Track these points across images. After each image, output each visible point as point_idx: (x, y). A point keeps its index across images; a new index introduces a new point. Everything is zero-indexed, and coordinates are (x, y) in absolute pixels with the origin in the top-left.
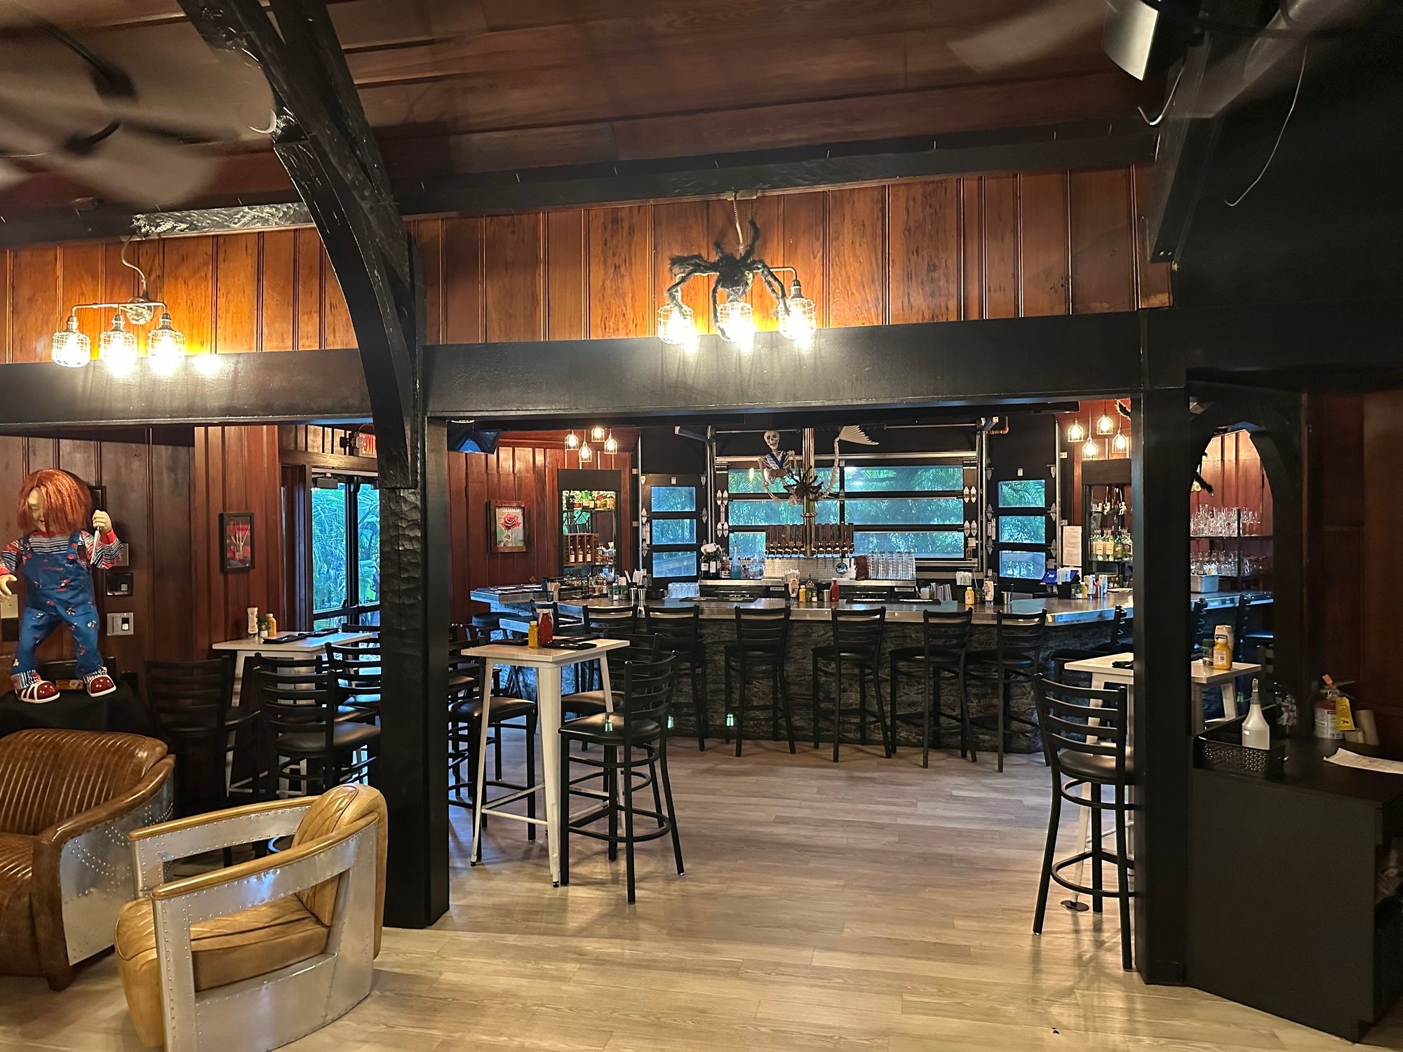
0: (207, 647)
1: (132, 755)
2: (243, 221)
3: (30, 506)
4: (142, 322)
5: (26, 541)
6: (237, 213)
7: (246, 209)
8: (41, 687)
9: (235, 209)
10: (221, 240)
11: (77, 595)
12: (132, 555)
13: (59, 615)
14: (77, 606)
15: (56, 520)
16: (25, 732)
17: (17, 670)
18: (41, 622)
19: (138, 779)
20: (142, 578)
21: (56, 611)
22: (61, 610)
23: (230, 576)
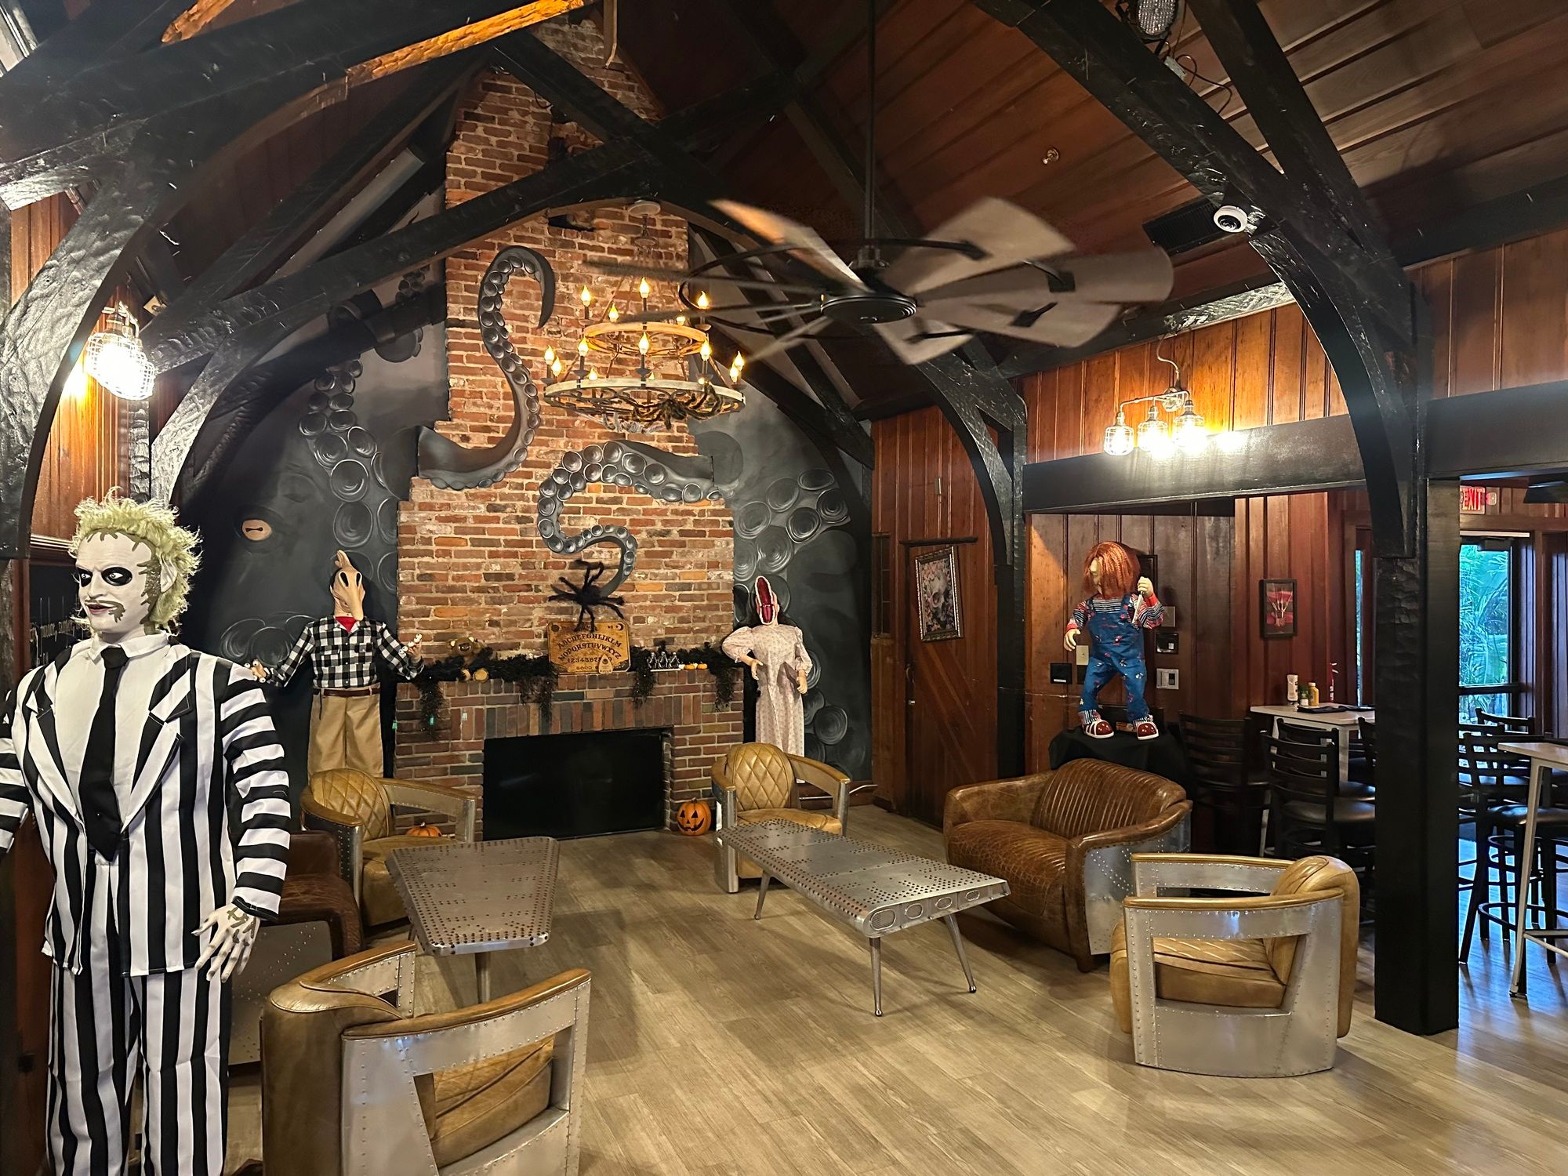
0: (1245, 709)
1: (1154, 793)
2: (1252, 303)
3: (1091, 573)
4: (1174, 409)
5: (1091, 602)
6: (1245, 298)
7: (1253, 292)
8: (1099, 725)
9: (1244, 295)
10: (1240, 323)
11: (1127, 650)
12: (1178, 617)
13: (1113, 666)
14: (1128, 659)
15: (1110, 585)
16: (1084, 760)
17: (1082, 708)
18: (1101, 670)
19: (1156, 813)
20: (1186, 637)
21: (1112, 661)
22: (1115, 662)
23: (1270, 642)
